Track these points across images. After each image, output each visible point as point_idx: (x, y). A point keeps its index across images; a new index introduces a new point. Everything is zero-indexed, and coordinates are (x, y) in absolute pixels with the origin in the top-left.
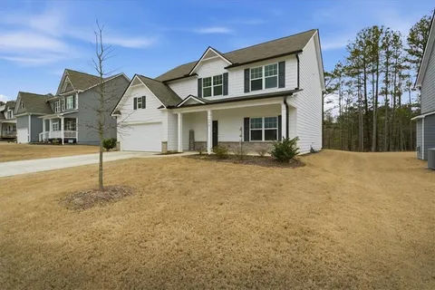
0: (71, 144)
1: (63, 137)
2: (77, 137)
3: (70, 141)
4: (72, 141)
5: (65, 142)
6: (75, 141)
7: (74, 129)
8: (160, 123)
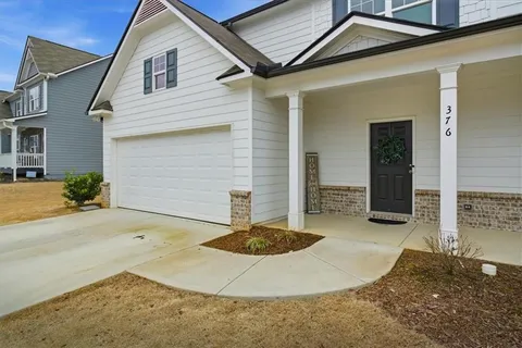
0: (31, 179)
1: (15, 166)
2: (45, 167)
3: (29, 174)
4: (33, 174)
5: (18, 176)
6: (40, 174)
7: (40, 150)
8: (226, 129)
